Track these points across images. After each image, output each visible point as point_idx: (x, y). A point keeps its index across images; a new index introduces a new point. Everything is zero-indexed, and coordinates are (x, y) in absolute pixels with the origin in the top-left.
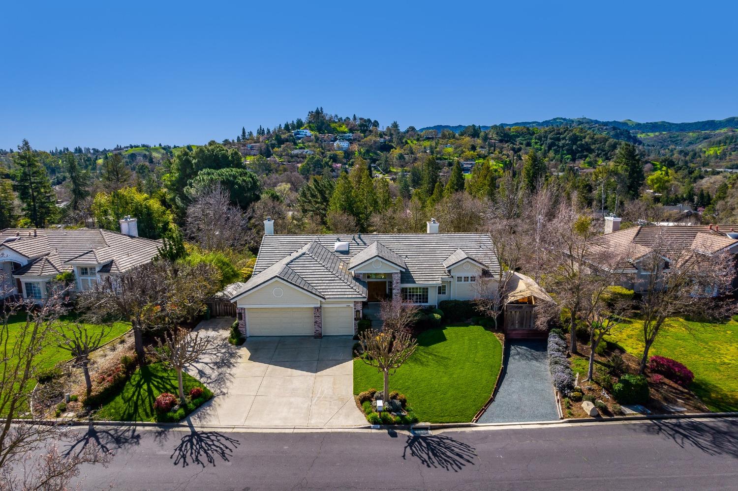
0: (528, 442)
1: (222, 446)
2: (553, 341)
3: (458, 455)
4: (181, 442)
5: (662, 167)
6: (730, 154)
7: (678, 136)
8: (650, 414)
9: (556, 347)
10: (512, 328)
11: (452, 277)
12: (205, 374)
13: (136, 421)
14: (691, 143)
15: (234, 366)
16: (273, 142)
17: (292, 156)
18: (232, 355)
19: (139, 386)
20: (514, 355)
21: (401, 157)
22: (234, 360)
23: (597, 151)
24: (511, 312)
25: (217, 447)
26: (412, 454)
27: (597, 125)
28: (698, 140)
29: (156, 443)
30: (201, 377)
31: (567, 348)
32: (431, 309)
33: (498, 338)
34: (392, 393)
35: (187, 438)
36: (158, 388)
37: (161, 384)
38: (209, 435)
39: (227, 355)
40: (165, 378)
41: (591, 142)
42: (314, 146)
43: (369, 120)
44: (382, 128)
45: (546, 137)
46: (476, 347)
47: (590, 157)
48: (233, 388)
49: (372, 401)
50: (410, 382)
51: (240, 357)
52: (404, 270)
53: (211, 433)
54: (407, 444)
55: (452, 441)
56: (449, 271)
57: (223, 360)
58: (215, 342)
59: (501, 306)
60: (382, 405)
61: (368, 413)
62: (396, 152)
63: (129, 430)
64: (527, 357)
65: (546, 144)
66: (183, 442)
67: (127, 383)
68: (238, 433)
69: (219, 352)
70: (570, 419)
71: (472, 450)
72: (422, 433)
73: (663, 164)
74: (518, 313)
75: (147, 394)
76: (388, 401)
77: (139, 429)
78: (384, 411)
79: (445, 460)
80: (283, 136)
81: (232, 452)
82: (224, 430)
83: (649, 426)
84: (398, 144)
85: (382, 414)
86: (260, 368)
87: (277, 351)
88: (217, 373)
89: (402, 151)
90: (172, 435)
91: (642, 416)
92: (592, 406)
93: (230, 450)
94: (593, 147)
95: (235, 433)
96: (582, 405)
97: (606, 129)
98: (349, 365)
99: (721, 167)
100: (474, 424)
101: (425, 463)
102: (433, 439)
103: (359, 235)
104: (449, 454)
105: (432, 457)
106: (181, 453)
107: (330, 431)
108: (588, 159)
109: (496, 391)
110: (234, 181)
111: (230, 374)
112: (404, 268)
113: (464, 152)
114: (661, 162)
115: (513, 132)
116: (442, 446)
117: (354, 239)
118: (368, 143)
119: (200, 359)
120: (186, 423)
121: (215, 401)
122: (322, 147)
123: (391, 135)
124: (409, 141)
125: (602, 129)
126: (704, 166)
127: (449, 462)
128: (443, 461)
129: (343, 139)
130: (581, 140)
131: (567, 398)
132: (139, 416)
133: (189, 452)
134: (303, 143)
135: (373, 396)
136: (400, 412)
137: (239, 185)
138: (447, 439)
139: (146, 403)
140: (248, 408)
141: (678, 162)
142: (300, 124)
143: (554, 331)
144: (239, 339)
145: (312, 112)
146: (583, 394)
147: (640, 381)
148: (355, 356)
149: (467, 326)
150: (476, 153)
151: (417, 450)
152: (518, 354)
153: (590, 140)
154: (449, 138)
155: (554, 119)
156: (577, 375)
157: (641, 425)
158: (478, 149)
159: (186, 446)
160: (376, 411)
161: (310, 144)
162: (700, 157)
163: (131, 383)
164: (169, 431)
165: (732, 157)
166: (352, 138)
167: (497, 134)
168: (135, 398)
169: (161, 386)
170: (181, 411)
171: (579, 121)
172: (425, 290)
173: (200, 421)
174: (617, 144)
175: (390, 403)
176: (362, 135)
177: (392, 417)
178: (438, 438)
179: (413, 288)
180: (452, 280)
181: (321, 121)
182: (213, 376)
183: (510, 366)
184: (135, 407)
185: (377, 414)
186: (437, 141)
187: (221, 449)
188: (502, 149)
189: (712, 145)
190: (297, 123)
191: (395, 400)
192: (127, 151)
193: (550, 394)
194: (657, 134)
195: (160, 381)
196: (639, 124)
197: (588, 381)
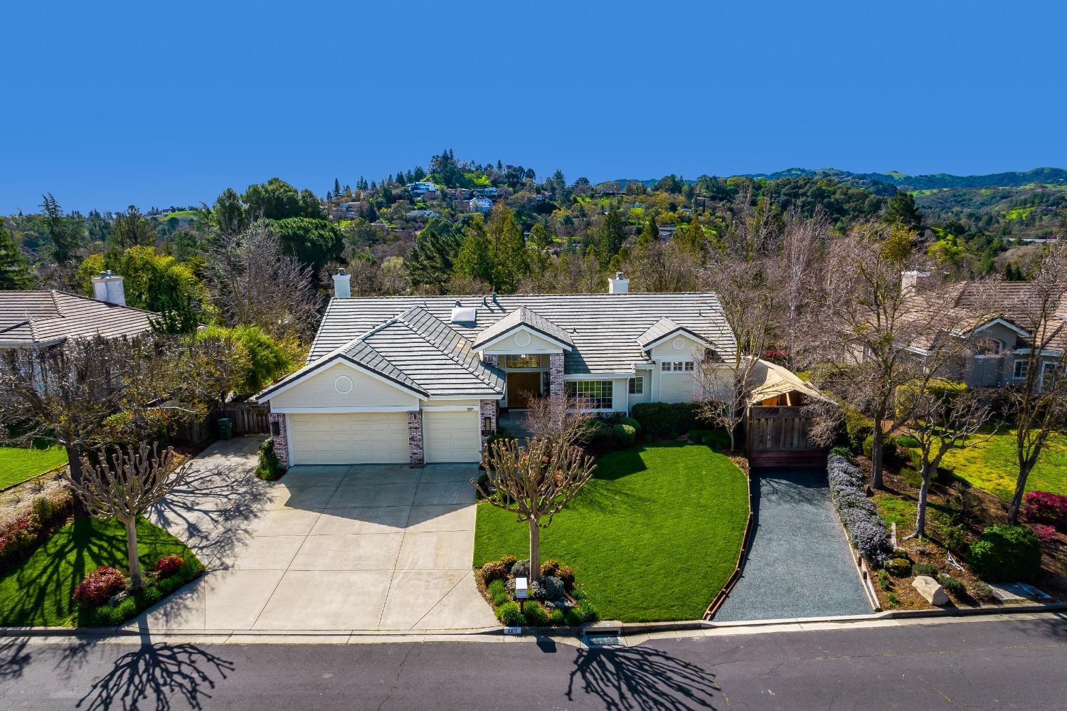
0: (820, 659)
1: (195, 675)
2: (837, 469)
3: (680, 689)
4: (112, 667)
5: (947, 235)
6: (1041, 218)
7: (965, 194)
8: (1052, 601)
9: (847, 477)
10: (761, 447)
11: (654, 363)
12: (199, 531)
13: (32, 625)
14: (983, 204)
15: (256, 516)
16: (380, 200)
17: (407, 221)
18: (256, 497)
19: (61, 554)
20: (768, 494)
21: (568, 221)
22: (259, 506)
23: (852, 213)
24: (759, 420)
25: (185, 676)
26: (586, 688)
27: (850, 178)
28: (993, 199)
29: (58, 671)
30: (191, 536)
31: (863, 479)
32: (618, 418)
33: (737, 466)
34: (546, 564)
35: (129, 660)
36: (97, 558)
37: (105, 550)
38: (175, 650)
39: (248, 497)
40: (118, 540)
41: (843, 199)
42: (440, 205)
43: (521, 169)
44: (540, 180)
45: (778, 193)
46: (700, 479)
47: (842, 221)
48: (244, 557)
49: (508, 579)
50: (581, 542)
51: (271, 500)
52: (570, 349)
53: (180, 646)
54: (576, 667)
55: (668, 658)
56: (648, 353)
57: (238, 506)
58: (232, 474)
59: (742, 409)
60: (525, 586)
61: (499, 604)
62: (561, 214)
63: (11, 646)
64: (792, 497)
65: (779, 202)
66: (117, 668)
67: (39, 550)
68: (237, 645)
69: (234, 491)
70: (895, 611)
71: (711, 678)
72: (606, 642)
73: (948, 230)
74: (770, 422)
75: (71, 570)
76: (538, 579)
77: (36, 641)
78: (531, 599)
79: (656, 702)
80: (394, 192)
81: (213, 687)
82: (208, 640)
83: (1054, 624)
84: (563, 202)
85: (527, 605)
86: (304, 518)
87: (340, 489)
88: (221, 529)
89: (569, 213)
90: (99, 654)
91: (1036, 604)
92: (935, 586)
93: (211, 683)
94: (846, 207)
95: (230, 645)
96: (914, 584)
97: (863, 183)
98: (469, 514)
99: (1029, 236)
100: (707, 622)
101: (613, 708)
102: (627, 654)
103: (494, 297)
104: (662, 686)
105: (628, 694)
106: (104, 694)
107: (421, 639)
108: (839, 224)
109: (744, 559)
110: (304, 237)
111: (246, 531)
112: (569, 345)
113: (660, 213)
114: (945, 228)
115: (730, 185)
116: (646, 671)
117: (485, 304)
118: (519, 201)
119: (198, 504)
120: (135, 627)
121: (206, 582)
122: (451, 207)
123: (553, 189)
124: (579, 199)
125: (857, 183)
126: (1004, 234)
127: (662, 705)
128: (651, 704)
129: (482, 196)
130: (829, 197)
131: (883, 571)
132: (42, 615)
133: (122, 691)
134: (424, 201)
135: (509, 570)
136: (562, 601)
137: (312, 242)
138: (657, 654)
139: (63, 588)
140: (267, 595)
141: (969, 229)
142: (419, 175)
143: (836, 451)
144: (275, 470)
145: (438, 157)
146: (912, 563)
147: (1024, 536)
148: (480, 497)
149: (682, 446)
150: (676, 215)
151: (595, 679)
152: (775, 492)
153: (842, 197)
154: (638, 194)
155: (789, 171)
156: (894, 527)
157: (1037, 623)
158: (680, 210)
159: (121, 676)
160: (515, 599)
161: (434, 203)
162: (998, 222)
163: (46, 551)
164: (95, 645)
165: (1043, 223)
166: (496, 194)
167: (707, 188)
168: (44, 578)
169: (105, 554)
170: (129, 603)
171: (824, 172)
172: (607, 386)
173: (167, 621)
174: (881, 202)
175: (543, 583)
176: (511, 189)
177: (547, 611)
178: (638, 652)
179: (587, 383)
180: (652, 367)
181: (451, 169)
182: (214, 535)
183: (764, 514)
184: (37, 598)
185: (518, 605)
186: (620, 198)
187: (192, 680)
188: (714, 209)
189: (1013, 206)
190: (416, 173)
191: (552, 578)
192: (166, 215)
193: (845, 563)
194: (935, 191)
195: (105, 545)
196: (909, 178)
197: (916, 537)
